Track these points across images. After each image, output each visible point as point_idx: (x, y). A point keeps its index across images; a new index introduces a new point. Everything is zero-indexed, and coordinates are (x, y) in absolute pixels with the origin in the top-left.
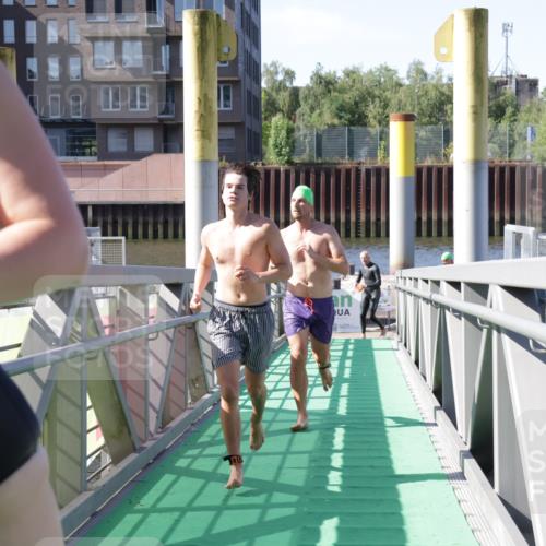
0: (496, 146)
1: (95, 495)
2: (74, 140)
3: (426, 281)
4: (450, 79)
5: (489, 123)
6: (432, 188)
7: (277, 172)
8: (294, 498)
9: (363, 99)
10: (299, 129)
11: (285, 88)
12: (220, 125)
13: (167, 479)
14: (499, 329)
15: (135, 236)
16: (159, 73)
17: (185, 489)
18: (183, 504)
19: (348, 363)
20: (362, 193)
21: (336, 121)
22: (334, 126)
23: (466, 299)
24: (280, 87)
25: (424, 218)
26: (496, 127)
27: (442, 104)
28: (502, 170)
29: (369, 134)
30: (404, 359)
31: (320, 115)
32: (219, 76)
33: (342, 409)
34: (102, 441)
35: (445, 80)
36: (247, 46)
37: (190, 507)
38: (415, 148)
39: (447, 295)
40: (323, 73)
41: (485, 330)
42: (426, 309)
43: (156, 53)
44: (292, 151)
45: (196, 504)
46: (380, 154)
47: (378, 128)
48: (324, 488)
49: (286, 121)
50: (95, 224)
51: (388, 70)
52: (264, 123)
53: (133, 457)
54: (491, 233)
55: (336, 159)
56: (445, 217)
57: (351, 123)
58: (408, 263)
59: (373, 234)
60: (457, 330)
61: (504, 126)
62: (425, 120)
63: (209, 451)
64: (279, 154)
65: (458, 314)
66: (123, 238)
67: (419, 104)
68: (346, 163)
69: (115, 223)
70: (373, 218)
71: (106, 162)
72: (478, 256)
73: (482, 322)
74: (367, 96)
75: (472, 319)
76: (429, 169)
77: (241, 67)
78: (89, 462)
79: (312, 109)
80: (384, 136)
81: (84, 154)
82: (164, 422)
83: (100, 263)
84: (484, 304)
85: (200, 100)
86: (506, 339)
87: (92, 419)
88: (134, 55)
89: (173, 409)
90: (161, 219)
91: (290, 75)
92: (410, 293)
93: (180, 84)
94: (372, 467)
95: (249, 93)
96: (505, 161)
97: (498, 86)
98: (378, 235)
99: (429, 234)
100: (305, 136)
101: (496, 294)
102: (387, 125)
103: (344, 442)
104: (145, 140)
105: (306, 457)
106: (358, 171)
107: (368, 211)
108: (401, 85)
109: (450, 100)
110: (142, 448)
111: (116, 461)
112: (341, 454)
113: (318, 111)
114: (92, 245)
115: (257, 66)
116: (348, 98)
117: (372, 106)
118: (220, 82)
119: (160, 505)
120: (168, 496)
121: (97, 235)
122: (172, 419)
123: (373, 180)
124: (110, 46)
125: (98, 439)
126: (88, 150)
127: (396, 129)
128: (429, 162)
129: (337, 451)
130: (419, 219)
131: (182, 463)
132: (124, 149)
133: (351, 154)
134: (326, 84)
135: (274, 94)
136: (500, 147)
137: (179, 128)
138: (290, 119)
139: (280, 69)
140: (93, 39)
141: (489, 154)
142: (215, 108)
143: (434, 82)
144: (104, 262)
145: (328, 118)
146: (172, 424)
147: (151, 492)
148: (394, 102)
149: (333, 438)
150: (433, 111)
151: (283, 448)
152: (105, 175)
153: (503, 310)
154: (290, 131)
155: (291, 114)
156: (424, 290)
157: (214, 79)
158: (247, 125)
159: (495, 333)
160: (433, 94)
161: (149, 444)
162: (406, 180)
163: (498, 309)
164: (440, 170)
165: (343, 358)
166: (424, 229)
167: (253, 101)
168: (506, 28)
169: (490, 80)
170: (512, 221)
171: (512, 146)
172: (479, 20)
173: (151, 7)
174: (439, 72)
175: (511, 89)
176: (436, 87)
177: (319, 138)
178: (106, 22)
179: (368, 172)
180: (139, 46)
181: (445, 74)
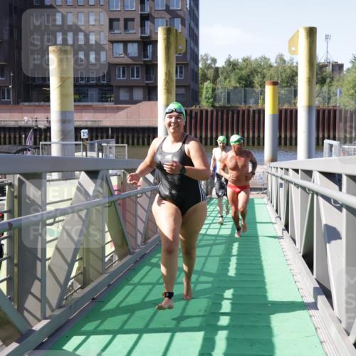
0: (321, 99)
1: (110, 276)
2: (102, 94)
3: (282, 169)
4: (297, 63)
5: (317, 87)
6: (287, 120)
7: (207, 111)
8: (211, 279)
9: (252, 73)
10: (218, 89)
11: (212, 68)
12: (177, 86)
13: (146, 268)
14: (317, 194)
15: (133, 144)
16: (146, 59)
20: (251, 122)
21: (238, 85)
22: (236, 88)
23: (302, 178)
24: (209, 67)
25: (283, 136)
26: (321, 89)
28: (324, 111)
29: (255, 91)
31: (229, 82)
32: (177, 61)
34: (113, 249)
35: (295, 64)
36: (192, 45)
37: (158, 283)
38: (278, 99)
39: (292, 176)
40: (232, 60)
41: (310, 195)
43: (145, 50)
44: (215, 100)
46: (260, 102)
47: (260, 89)
48: (226, 275)
49: (211, 85)
50: (112, 137)
51: (265, 58)
52: (200, 86)
53: (129, 257)
54: (318, 144)
55: (237, 105)
56: (294, 136)
57: (246, 86)
58: (274, 159)
59: (256, 144)
60: (296, 194)
61: (325, 88)
62: (284, 85)
64: (207, 102)
65: (297, 186)
66: (126, 145)
67: (281, 76)
68: (243, 107)
69: (123, 137)
70: (256, 135)
71: (118, 106)
72: (310, 156)
73: (309, 190)
74: (254, 72)
75: (304, 188)
76: (286, 110)
77: (189, 57)
78: (107, 259)
79: (225, 79)
80: (263, 93)
81: (107, 101)
82: (145, 239)
83: (114, 158)
84: (310, 181)
85: (166, 74)
86: (320, 198)
87: (108, 237)
88: (133, 49)
89: (150, 233)
90: (146, 135)
91: (214, 61)
92: (274, 175)
93: (157, 65)
94: (251, 264)
95: (193, 70)
96: (326, 107)
97: (322, 67)
98: (259, 144)
99: (285, 144)
100: (222, 93)
101: (316, 175)
102: (264, 87)
103: (238, 251)
104: (138, 94)
105: (217, 259)
106: (249, 111)
107: (254, 132)
108: (271, 66)
109: (296, 74)
110: (134, 253)
111: (120, 259)
112: (235, 257)
113: (228, 80)
114: (110, 148)
115: (197, 56)
116: (244, 73)
117: (256, 77)
118: (177, 64)
119: (143, 281)
120: (147, 277)
121: (113, 143)
122: (150, 238)
123: (256, 116)
124: (121, 46)
125: (111, 247)
126: (109, 99)
127: (269, 89)
128: (286, 106)
129: (234, 256)
130: (280, 137)
131: (153, 261)
132: (128, 98)
133: (245, 102)
134: (233, 65)
135: (206, 71)
136: (323, 99)
137: (155, 88)
138: (213, 83)
139: (209, 58)
140: (113, 42)
141: (317, 103)
142: (174, 78)
143: (289, 65)
144: (116, 157)
145: (234, 83)
146: (150, 241)
147: (138, 275)
148: (268, 75)
149: (232, 249)
150: (288, 80)
151: (206, 254)
152: (118, 112)
153: (319, 183)
154: (214, 90)
155: (214, 81)
156: (281, 173)
157: (174, 62)
158: (192, 87)
159: (315, 196)
160: (288, 71)
161: (137, 251)
162: (274, 116)
163: (317, 184)
164: (291, 111)
166: (283, 142)
167: (195, 74)
168: (327, 37)
169: (318, 64)
170: (329, 138)
171: (329, 99)
172: (312, 32)
173: (143, 25)
174: (292, 60)
175: (329, 69)
176: (290, 68)
177: (229, 94)
178: (120, 33)
179: (254, 111)
180: (136, 45)
181: (295, 61)
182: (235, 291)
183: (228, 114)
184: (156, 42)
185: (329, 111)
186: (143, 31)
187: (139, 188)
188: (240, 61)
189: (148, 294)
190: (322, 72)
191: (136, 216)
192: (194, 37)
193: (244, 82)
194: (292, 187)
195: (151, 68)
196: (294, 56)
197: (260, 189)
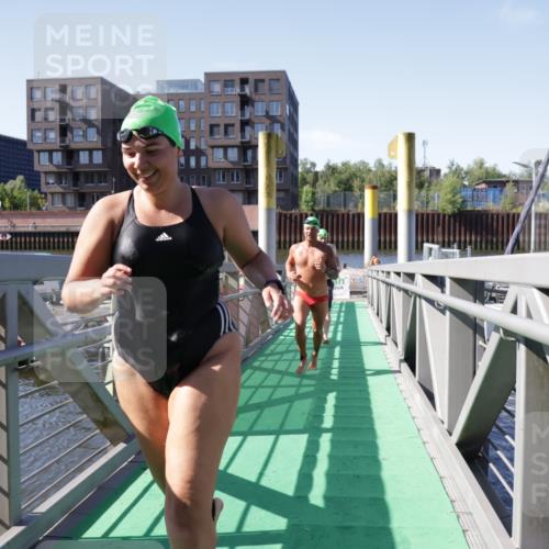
0: (419, 203)
3: (383, 272)
4: (396, 168)
5: (416, 191)
6: (386, 223)
8: (313, 382)
9: (351, 177)
10: (318, 193)
11: (311, 172)
12: (278, 190)
13: (249, 371)
14: (420, 296)
16: (246, 164)
17: (257, 377)
18: (257, 384)
19: (342, 314)
21: (337, 189)
22: (336, 191)
23: (403, 281)
24: (308, 171)
25: (382, 240)
26: (419, 193)
27: (392, 181)
28: (423, 215)
29: (353, 196)
30: (371, 312)
31: (329, 185)
32: (277, 165)
33: (339, 338)
35: (394, 169)
36: (292, 150)
37: (260, 386)
38: (378, 203)
39: (393, 279)
40: (331, 164)
41: (413, 297)
42: (383, 286)
43: (245, 154)
44: (314, 204)
45: (264, 384)
46: (360, 205)
47: (359, 193)
48: (329, 378)
49: (311, 188)
51: (364, 163)
52: (300, 189)
54: (417, 248)
55: (337, 208)
56: (393, 238)
57: (345, 190)
59: (356, 247)
60: (398, 297)
61: (424, 192)
62: (383, 189)
63: (270, 358)
64: (307, 206)
65: (399, 288)
67: (380, 180)
68: (342, 210)
70: (356, 239)
72: (410, 259)
73: (411, 293)
74: (353, 176)
75: (406, 291)
76: (385, 214)
77: (288, 161)
79: (325, 182)
80: (362, 196)
82: (247, 342)
84: (413, 284)
85: (267, 178)
86: (423, 302)
88: (233, 154)
89: (252, 337)
91: (313, 165)
92: (375, 278)
93: (257, 169)
95: (292, 174)
96: (424, 211)
97: (420, 172)
98: (358, 248)
99: (385, 247)
100: (321, 197)
101: (419, 278)
102: (364, 191)
103: (340, 354)
106: (348, 215)
107: (353, 236)
108: (370, 171)
109: (396, 179)
112: (337, 361)
113: (327, 184)
115: (296, 160)
116: (344, 177)
117: (356, 182)
118: (277, 168)
120: (249, 381)
122: (251, 342)
123: (356, 219)
124: (221, 151)
127: (368, 193)
128: (385, 210)
129: (336, 359)
130: (380, 241)
131: (256, 364)
133: (345, 206)
134: (332, 169)
135: (305, 175)
136: (422, 203)
137: (255, 192)
138: (313, 187)
139: (308, 162)
140: (213, 147)
141: (416, 206)
142: (275, 181)
143: (388, 169)
145: (333, 187)
146: (251, 344)
148: (367, 180)
150: (387, 184)
153: (422, 286)
154: (313, 194)
155: (314, 185)
156: (382, 277)
157: (274, 166)
158: (291, 190)
159: (418, 298)
160: (387, 175)
162: (373, 219)
163: (419, 287)
164: (391, 215)
165: (340, 311)
166: (382, 245)
167: (294, 178)
168: (424, 143)
169: (417, 169)
170: (428, 241)
171: (427, 203)
172: (410, 138)
173: (243, 130)
174: (390, 164)
175: (427, 173)
176: (389, 172)
177: (328, 197)
178: (219, 138)
179: (354, 215)
180: (236, 150)
181: (394, 165)
182: (338, 394)
183: (327, 217)
184: (257, 146)
185: (428, 215)
186: (243, 137)
187: (241, 292)
188: (340, 165)
189: (252, 396)
190: (420, 177)
191: (238, 319)
192: (294, 142)
193: (343, 186)
194: (394, 290)
195: (251, 172)
196: (392, 161)
197: (360, 293)
